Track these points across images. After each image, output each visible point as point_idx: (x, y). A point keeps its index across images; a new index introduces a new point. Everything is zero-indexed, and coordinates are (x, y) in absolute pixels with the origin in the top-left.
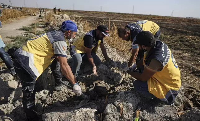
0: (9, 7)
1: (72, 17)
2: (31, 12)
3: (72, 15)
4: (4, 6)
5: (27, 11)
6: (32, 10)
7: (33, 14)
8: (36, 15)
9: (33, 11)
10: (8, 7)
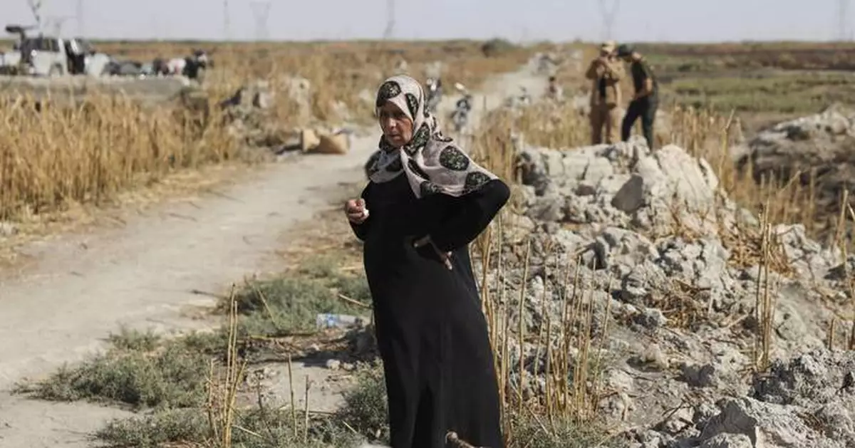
0: (76, 64)
1: (801, 147)
2: (294, 108)
3: (800, 122)
4: (29, 46)
5: (247, 97)
6: (299, 88)
7: (311, 139)
8: (340, 141)
9: (315, 99)
10: (61, 57)
